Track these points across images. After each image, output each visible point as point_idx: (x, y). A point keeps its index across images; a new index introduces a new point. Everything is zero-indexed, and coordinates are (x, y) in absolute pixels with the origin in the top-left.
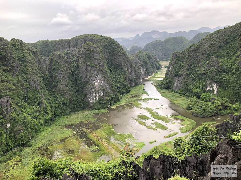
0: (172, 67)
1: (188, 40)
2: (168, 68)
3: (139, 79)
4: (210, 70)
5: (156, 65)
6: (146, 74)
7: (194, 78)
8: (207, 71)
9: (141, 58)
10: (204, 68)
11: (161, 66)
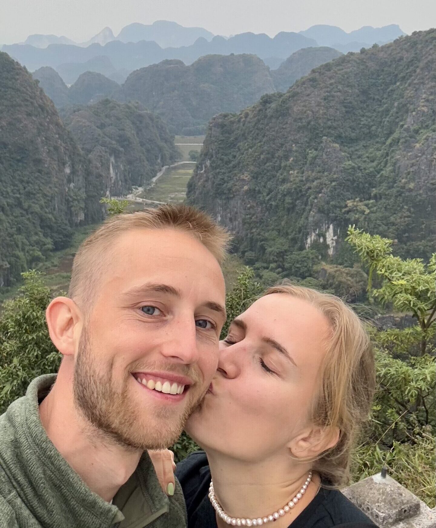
0: (208, 163)
2: (198, 167)
3: (102, 197)
4: (319, 181)
5: (161, 149)
6: (126, 180)
7: (271, 205)
8: (308, 185)
9: (112, 125)
10: (303, 173)
11: (180, 155)
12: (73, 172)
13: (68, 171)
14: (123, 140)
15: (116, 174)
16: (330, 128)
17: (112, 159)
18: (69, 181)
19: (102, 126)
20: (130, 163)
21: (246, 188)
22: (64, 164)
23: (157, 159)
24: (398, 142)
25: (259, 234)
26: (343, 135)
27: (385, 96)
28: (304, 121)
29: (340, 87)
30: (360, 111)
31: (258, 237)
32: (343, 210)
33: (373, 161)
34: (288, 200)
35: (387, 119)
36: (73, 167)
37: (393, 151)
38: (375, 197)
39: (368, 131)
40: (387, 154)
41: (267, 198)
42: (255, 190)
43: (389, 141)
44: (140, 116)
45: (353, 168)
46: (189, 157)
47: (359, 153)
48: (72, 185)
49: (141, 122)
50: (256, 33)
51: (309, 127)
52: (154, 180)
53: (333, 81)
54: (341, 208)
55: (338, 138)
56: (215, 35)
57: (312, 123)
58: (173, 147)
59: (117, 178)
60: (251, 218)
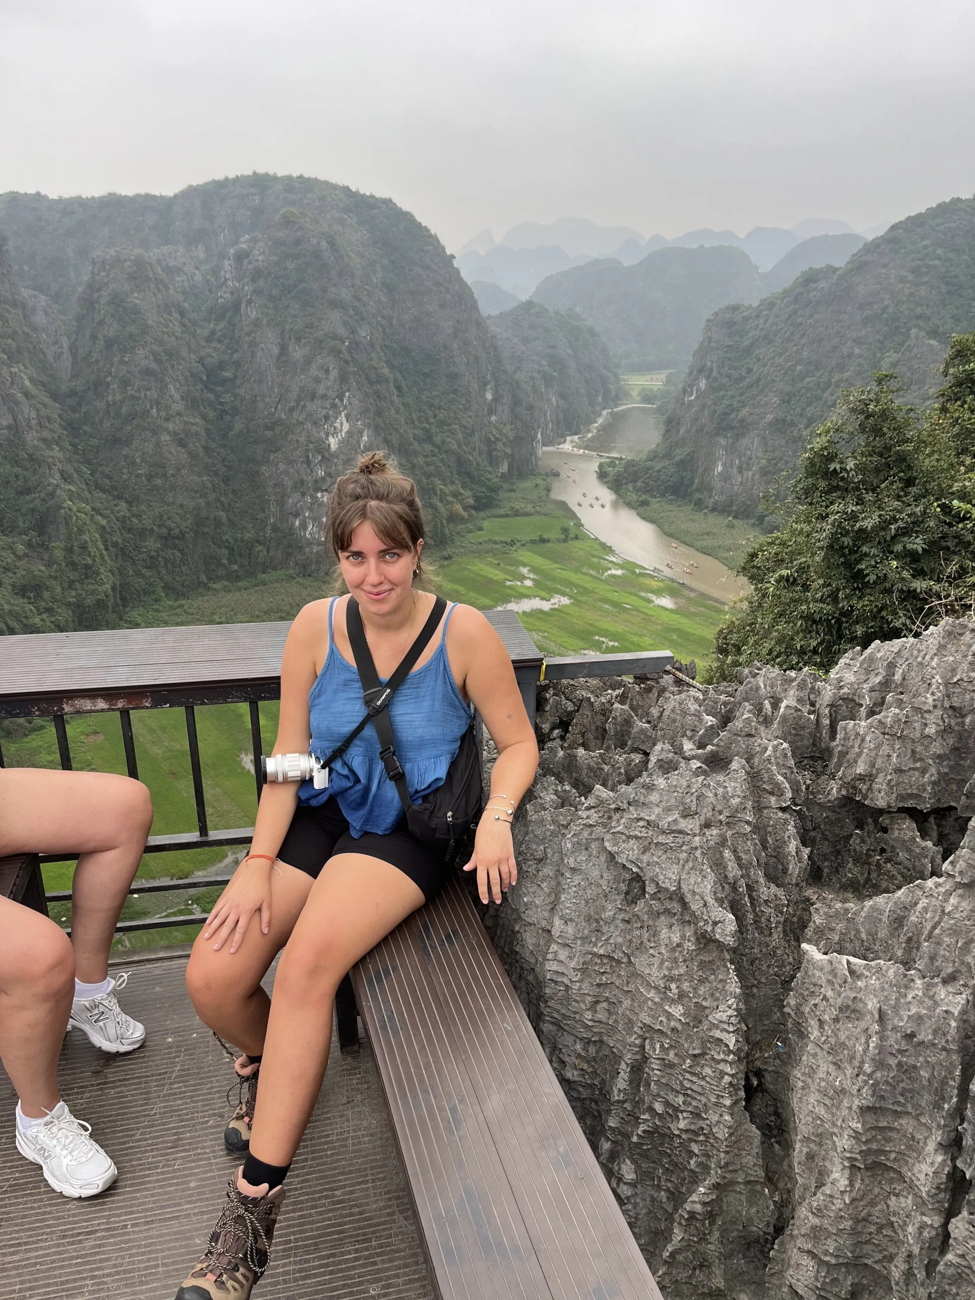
0: (703, 383)
1: (756, 269)
5: (603, 381)
11: (627, 395)
14: (556, 362)
19: (526, 340)
21: (769, 417)
23: (597, 396)
26: (941, 330)
29: (939, 251)
36: (496, 391)
42: (785, 421)
44: (576, 328)
46: (638, 398)
48: (494, 418)
49: (578, 338)
58: (618, 380)
60: (776, 465)
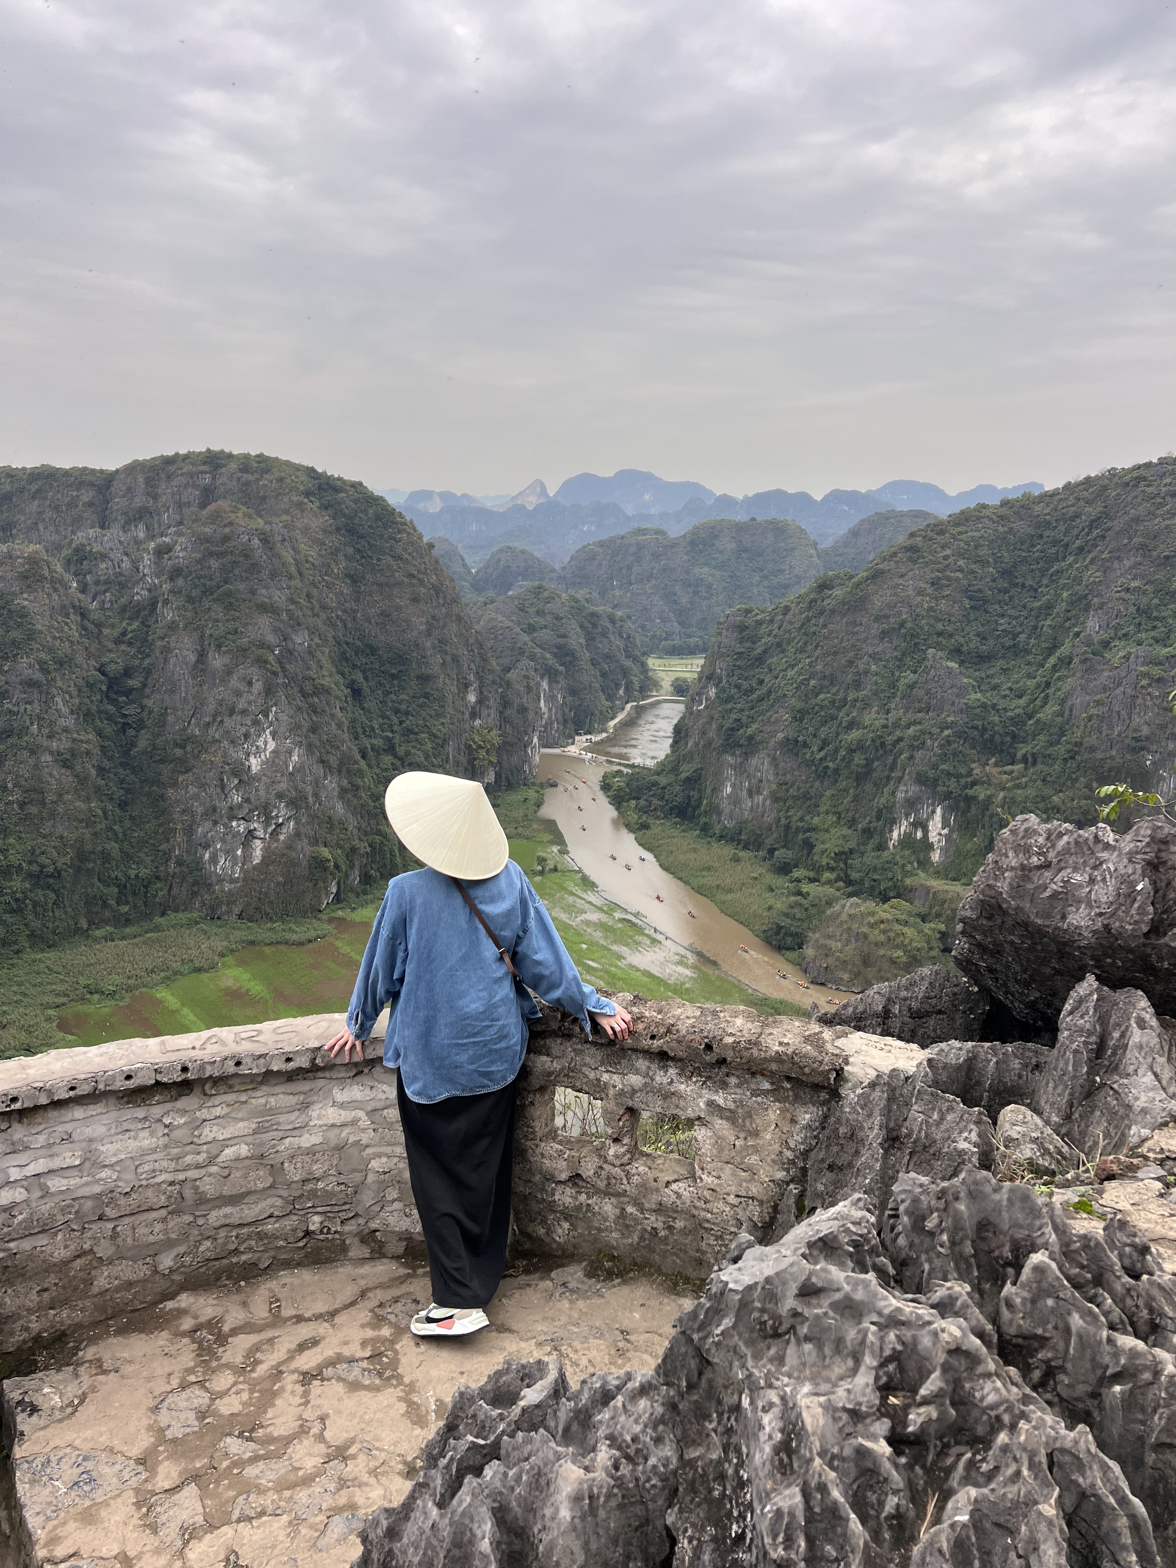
0: (712, 692)
1: (815, 545)
2: (693, 700)
3: (525, 747)
4: (919, 727)
5: (625, 672)
6: (565, 721)
7: (827, 767)
8: (898, 733)
9: (546, 627)
10: (888, 712)
11: (656, 685)
12: (481, 701)
13: (472, 698)
14: (564, 654)
15: (550, 710)
16: (939, 634)
17: (545, 685)
18: (474, 715)
19: (531, 629)
20: (573, 692)
21: (780, 736)
22: (467, 686)
23: (617, 686)
24: (1070, 663)
25: (801, 819)
26: (965, 648)
27: (1045, 581)
28: (892, 620)
29: (961, 563)
30: (997, 607)
31: (800, 824)
32: (963, 781)
33: (1020, 697)
34: (858, 759)
35: (1048, 622)
36: (481, 692)
37: (1059, 679)
38: (1025, 760)
39: (1011, 643)
40: (1048, 685)
41: (819, 756)
42: (796, 741)
43: (1052, 660)
44: (593, 614)
45: (984, 706)
46: (671, 689)
47: (996, 681)
48: (477, 722)
49: (595, 626)
50: (791, 490)
51: (903, 631)
52: (612, 723)
53: (948, 552)
54: (958, 776)
55: (956, 652)
56: (718, 493)
57: (909, 625)
58: (644, 669)
59: (550, 718)
60: (787, 791)
